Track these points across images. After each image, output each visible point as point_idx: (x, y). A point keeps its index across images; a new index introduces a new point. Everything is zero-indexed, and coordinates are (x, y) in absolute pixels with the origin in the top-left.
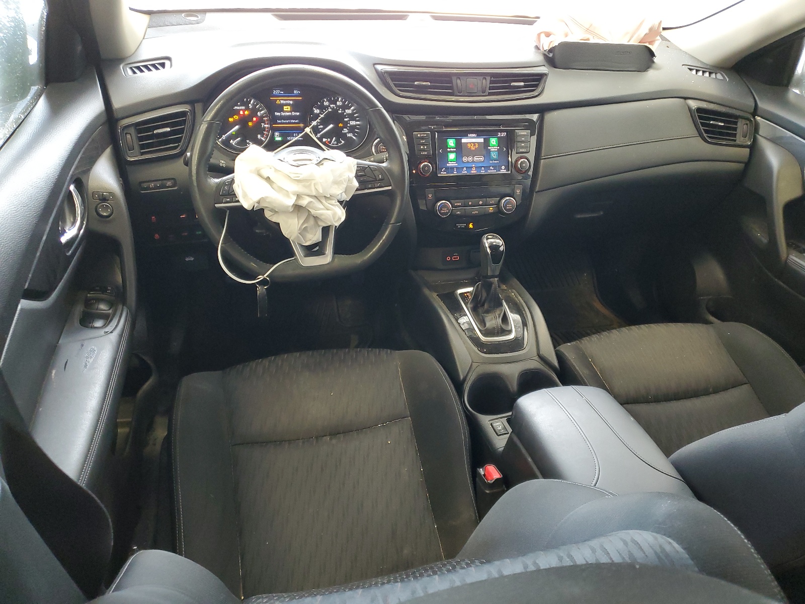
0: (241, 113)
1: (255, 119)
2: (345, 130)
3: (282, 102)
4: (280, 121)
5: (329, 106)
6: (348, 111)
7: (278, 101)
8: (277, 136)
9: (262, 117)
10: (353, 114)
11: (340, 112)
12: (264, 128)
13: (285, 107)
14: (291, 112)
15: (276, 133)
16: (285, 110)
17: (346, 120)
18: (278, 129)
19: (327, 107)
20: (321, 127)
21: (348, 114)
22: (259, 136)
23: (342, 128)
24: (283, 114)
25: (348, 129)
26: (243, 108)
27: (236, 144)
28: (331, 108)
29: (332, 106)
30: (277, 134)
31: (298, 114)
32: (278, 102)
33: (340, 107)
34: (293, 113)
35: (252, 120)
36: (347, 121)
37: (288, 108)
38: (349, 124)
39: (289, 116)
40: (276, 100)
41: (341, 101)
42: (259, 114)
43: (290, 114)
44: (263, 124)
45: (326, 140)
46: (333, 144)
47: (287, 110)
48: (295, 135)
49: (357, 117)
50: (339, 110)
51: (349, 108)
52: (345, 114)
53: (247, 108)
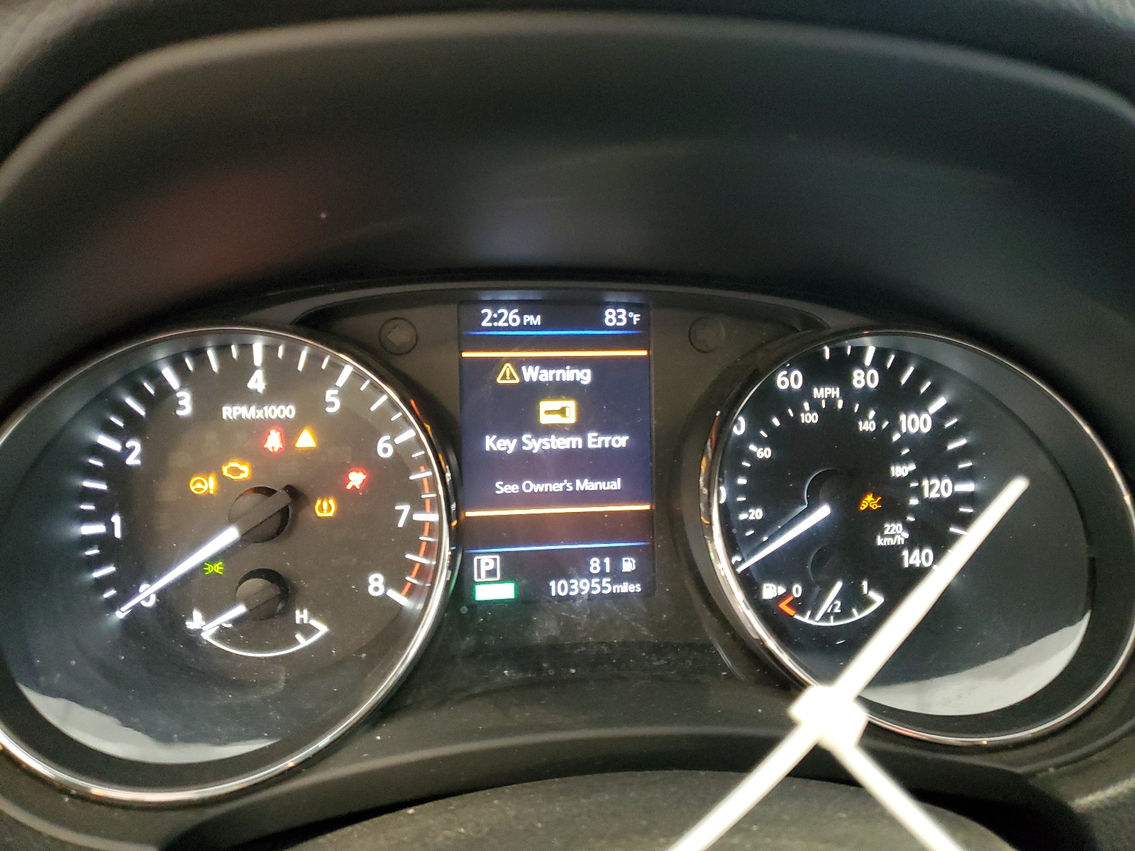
0: (274, 442)
1: (356, 479)
2: (894, 533)
3: (531, 374)
4: (512, 488)
5: (806, 393)
6: (916, 423)
7: (508, 368)
8: (491, 573)
9: (401, 463)
10: (940, 434)
11: (867, 426)
12: (415, 528)
13: (544, 405)
14: (578, 429)
15: (485, 559)
16: (544, 419)
17: (899, 471)
18: (493, 534)
19: (794, 399)
20: (757, 514)
21: (907, 439)
22: (376, 584)
23: (875, 521)
24: (533, 444)
25: (907, 526)
26: (287, 411)
27: (222, 634)
28: (815, 406)
29: (820, 393)
30: (486, 562)
31: (621, 441)
32: (506, 377)
33: (867, 398)
34: (595, 440)
35: (336, 487)
36: (904, 481)
37: (562, 412)
38: (918, 491)
39: (569, 454)
40: (499, 363)
41: (878, 362)
42: (384, 448)
43: (574, 442)
44: (406, 508)
45: (782, 590)
46: (826, 616)
47: (556, 419)
48: (595, 565)
49: (963, 453)
50: (863, 415)
51: (919, 404)
52: (896, 437)
53: (311, 413)
